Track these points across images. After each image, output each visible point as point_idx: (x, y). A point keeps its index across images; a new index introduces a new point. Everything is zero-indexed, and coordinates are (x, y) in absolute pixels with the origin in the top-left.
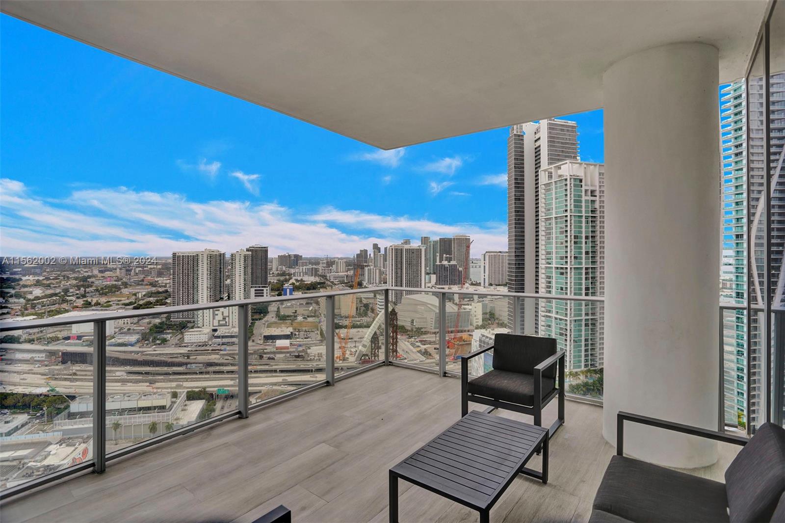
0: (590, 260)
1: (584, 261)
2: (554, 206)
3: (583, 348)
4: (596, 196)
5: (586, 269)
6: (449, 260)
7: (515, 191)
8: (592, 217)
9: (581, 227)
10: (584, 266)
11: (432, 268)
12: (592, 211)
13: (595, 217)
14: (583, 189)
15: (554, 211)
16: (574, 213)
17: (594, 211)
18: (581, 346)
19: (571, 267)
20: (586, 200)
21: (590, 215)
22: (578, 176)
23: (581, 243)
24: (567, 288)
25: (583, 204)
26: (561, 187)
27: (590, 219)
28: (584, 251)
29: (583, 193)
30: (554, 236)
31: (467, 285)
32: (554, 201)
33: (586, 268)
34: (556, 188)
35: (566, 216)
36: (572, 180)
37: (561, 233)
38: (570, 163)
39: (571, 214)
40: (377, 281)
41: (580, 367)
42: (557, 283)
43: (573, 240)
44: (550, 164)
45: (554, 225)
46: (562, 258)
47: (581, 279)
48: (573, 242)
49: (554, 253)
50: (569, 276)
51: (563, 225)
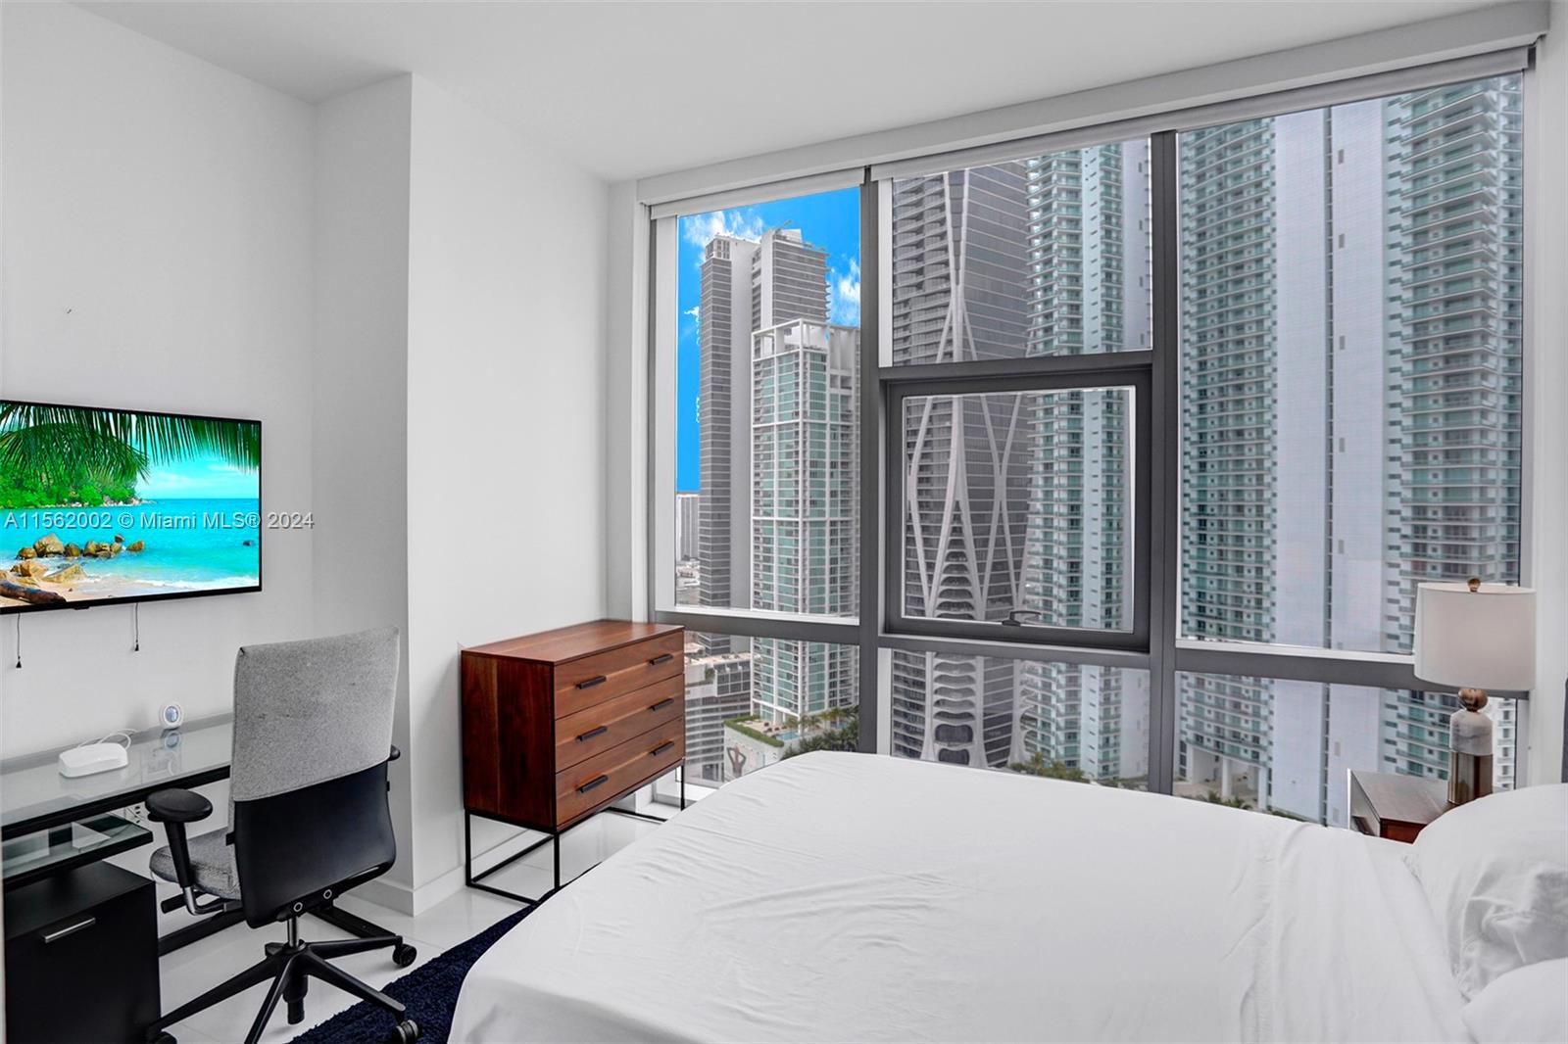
0: (839, 508)
1: (827, 508)
2: (776, 404)
3: (827, 671)
4: (850, 388)
5: (833, 523)
7: (714, 372)
8: (842, 426)
9: (822, 446)
10: (827, 518)
12: (842, 416)
13: (848, 427)
14: (828, 374)
15: (776, 414)
16: (811, 418)
17: (847, 416)
18: (822, 667)
19: (805, 520)
20: (831, 395)
21: (840, 423)
22: (819, 349)
23: (823, 475)
24: (797, 561)
25: (827, 402)
26: (789, 368)
27: (839, 431)
28: (827, 490)
29: (828, 383)
30: (776, 461)
32: (776, 395)
33: (831, 522)
34: (781, 370)
35: (797, 424)
36: (808, 356)
37: (789, 456)
38: (805, 323)
39: (805, 420)
41: (821, 706)
42: (780, 551)
43: (808, 469)
44: (775, 321)
45: (775, 442)
46: (789, 504)
47: (822, 543)
48: (808, 474)
49: (776, 494)
50: (800, 538)
51: (792, 441)
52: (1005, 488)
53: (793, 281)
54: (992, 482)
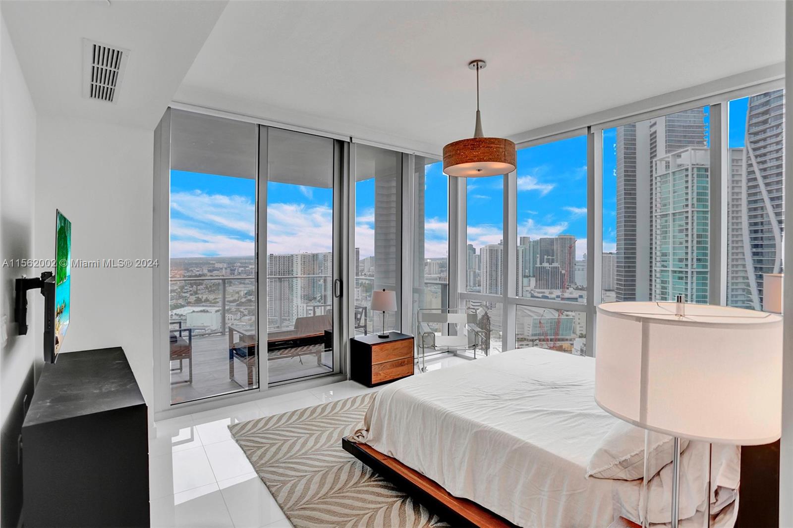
1: (708, 263)
2: (671, 200)
6: (551, 262)
7: (625, 185)
9: (705, 224)
10: (708, 269)
11: (531, 271)
14: (709, 180)
15: (671, 206)
16: (697, 208)
19: (693, 270)
22: (703, 165)
23: (705, 243)
25: (709, 198)
26: (681, 178)
28: (708, 252)
30: (671, 235)
31: (571, 289)
32: (671, 195)
34: (674, 180)
35: (687, 212)
36: (695, 170)
37: (681, 231)
38: (693, 149)
39: (693, 209)
40: (472, 284)
42: (674, 289)
43: (695, 239)
44: (668, 151)
45: (671, 223)
46: (681, 260)
47: (704, 285)
48: (695, 242)
49: (671, 255)
50: (689, 281)
51: (683, 223)
53: (680, 126)
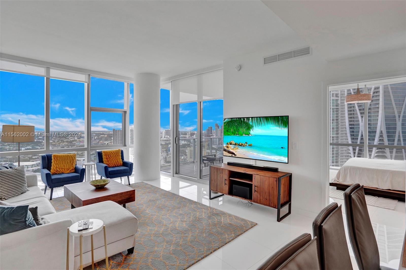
0: (335, 133)
4: (338, 97)
8: (336, 108)
12: (336, 105)
13: (338, 108)
17: (338, 105)
20: (332, 99)
21: (335, 107)
27: (335, 110)
33: (332, 137)
52: (401, 126)
54: (396, 124)
